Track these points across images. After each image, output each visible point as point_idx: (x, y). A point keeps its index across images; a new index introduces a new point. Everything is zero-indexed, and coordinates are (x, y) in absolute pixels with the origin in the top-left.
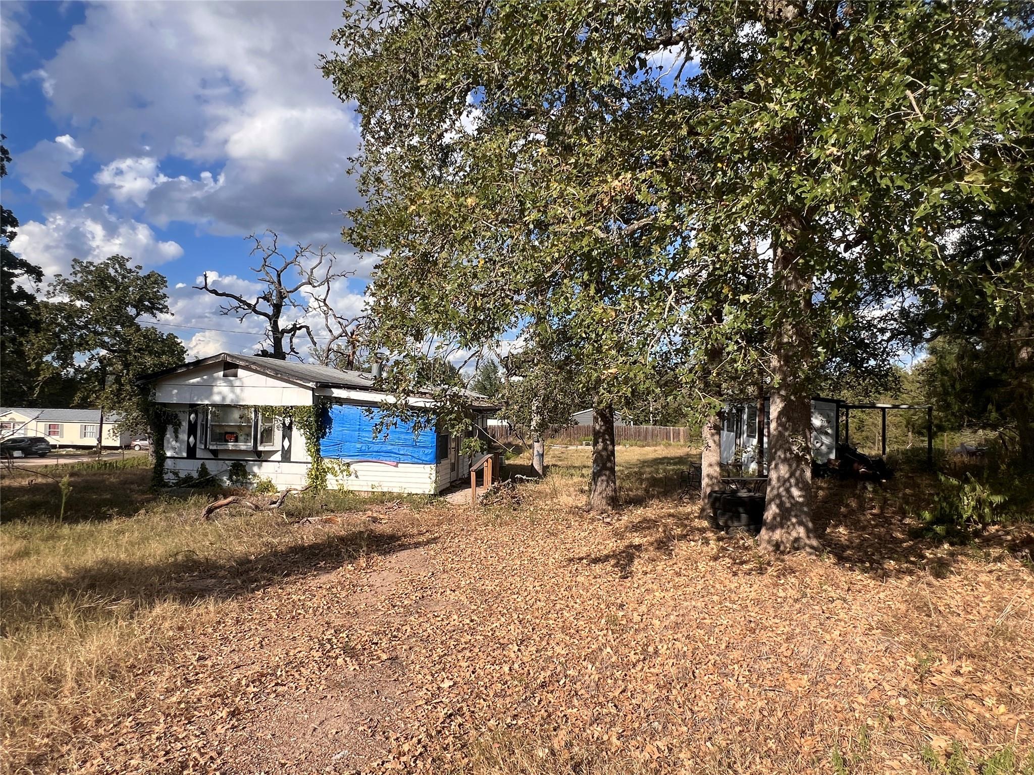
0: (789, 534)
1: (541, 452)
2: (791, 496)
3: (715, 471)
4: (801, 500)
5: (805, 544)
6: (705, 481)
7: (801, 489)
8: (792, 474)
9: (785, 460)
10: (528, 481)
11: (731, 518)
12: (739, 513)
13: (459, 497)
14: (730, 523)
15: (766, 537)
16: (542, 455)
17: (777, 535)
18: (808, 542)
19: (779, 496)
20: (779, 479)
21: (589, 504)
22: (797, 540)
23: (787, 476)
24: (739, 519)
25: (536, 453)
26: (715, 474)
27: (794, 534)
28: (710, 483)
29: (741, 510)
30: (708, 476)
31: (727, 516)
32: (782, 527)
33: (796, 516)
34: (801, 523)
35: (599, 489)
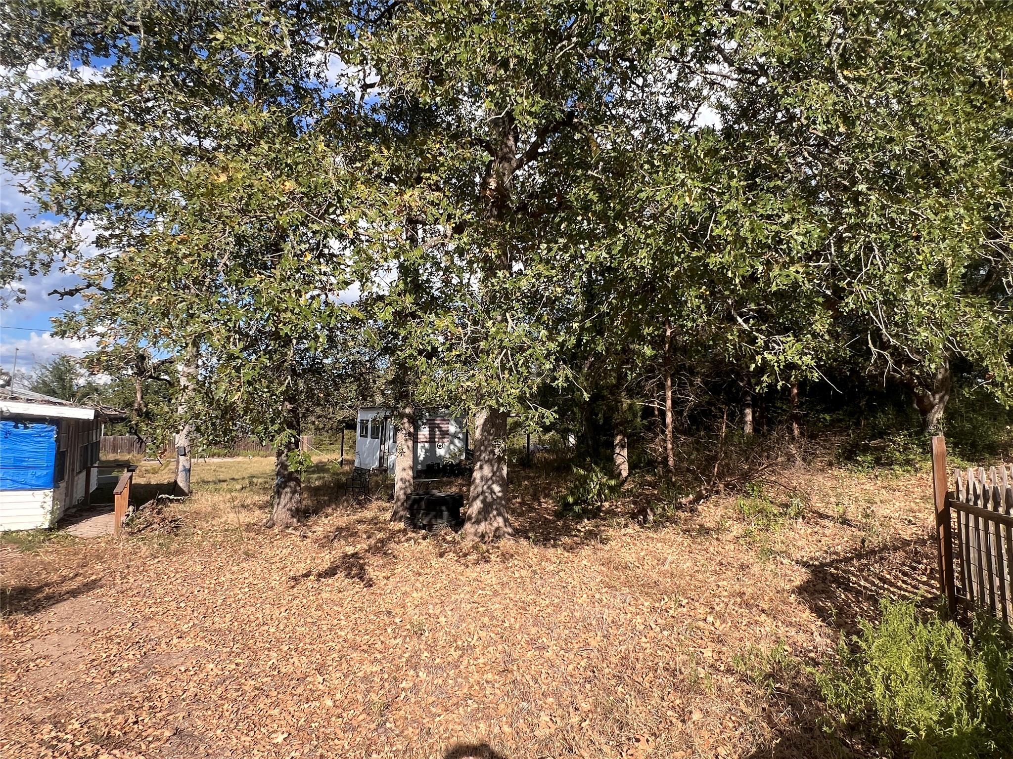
0: (491, 524)
1: (188, 467)
2: (492, 492)
3: (408, 475)
4: (500, 494)
5: (504, 532)
6: (398, 485)
7: (501, 486)
8: (494, 474)
9: (489, 461)
10: (178, 500)
11: (436, 517)
12: (442, 511)
13: (87, 528)
14: (433, 522)
15: (473, 530)
16: (189, 470)
17: (482, 527)
18: (505, 530)
19: (483, 492)
20: (482, 478)
21: (271, 519)
22: (498, 529)
23: (490, 475)
24: (441, 517)
25: (181, 468)
26: (408, 478)
27: (495, 525)
28: (403, 486)
29: (444, 508)
30: (401, 479)
31: (430, 516)
32: (486, 520)
33: (497, 509)
34: (499, 514)
35: (283, 502)
